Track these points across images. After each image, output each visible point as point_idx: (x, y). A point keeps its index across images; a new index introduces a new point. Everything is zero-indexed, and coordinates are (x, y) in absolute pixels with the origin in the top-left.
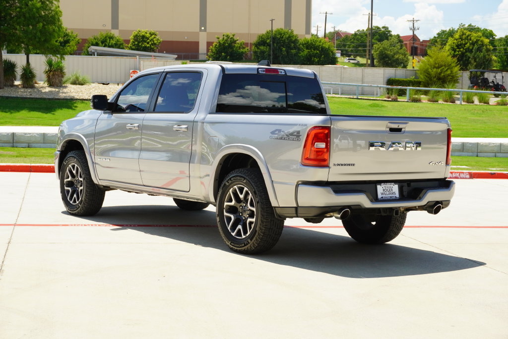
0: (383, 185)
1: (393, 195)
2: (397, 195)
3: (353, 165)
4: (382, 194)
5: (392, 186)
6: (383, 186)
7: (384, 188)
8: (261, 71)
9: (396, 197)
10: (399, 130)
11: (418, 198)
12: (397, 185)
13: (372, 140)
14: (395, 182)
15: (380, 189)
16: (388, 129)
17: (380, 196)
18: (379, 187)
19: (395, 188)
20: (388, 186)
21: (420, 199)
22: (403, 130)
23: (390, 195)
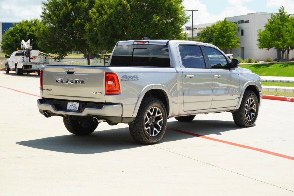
1: (75, 109)
3: (51, 90)
4: (70, 107)
5: (76, 104)
6: (71, 103)
8: (135, 43)
9: (76, 110)
10: (72, 73)
12: (79, 104)
14: (77, 101)
15: (69, 104)
16: (66, 72)
17: (68, 108)
18: (69, 103)
19: (77, 105)
20: (74, 103)
22: (74, 72)
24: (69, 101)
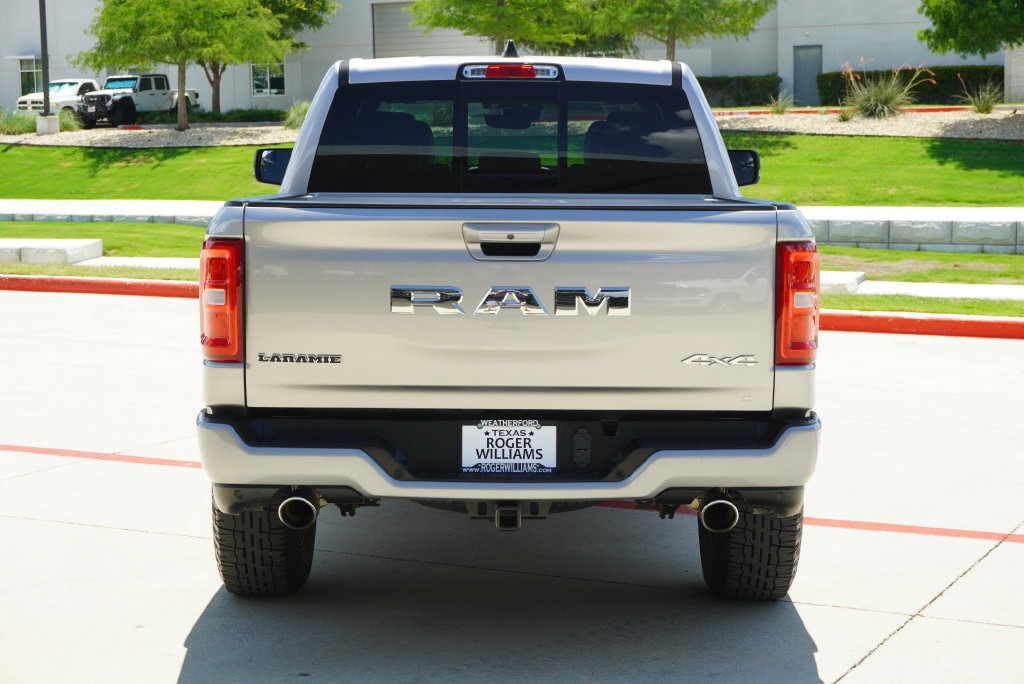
0: (489, 427)
1: (529, 461)
2: (550, 460)
3: (335, 359)
4: (482, 454)
5: (528, 430)
6: (485, 429)
7: (491, 435)
8: (473, 72)
9: (542, 466)
10: (531, 249)
11: (612, 474)
12: (553, 429)
13: (402, 283)
14: (543, 417)
15: (473, 439)
16: (478, 247)
17: (469, 459)
18: (469, 431)
19: (545, 441)
20: (513, 429)
21: (621, 477)
22: (543, 247)
23: (517, 460)
24: (475, 417)
